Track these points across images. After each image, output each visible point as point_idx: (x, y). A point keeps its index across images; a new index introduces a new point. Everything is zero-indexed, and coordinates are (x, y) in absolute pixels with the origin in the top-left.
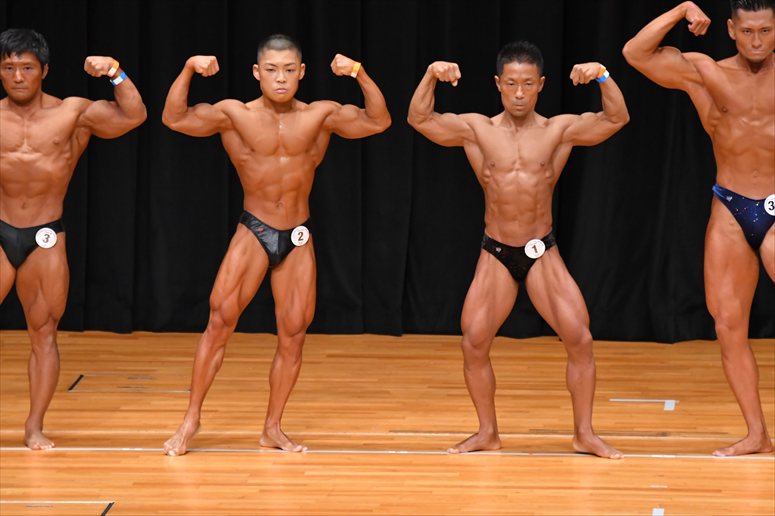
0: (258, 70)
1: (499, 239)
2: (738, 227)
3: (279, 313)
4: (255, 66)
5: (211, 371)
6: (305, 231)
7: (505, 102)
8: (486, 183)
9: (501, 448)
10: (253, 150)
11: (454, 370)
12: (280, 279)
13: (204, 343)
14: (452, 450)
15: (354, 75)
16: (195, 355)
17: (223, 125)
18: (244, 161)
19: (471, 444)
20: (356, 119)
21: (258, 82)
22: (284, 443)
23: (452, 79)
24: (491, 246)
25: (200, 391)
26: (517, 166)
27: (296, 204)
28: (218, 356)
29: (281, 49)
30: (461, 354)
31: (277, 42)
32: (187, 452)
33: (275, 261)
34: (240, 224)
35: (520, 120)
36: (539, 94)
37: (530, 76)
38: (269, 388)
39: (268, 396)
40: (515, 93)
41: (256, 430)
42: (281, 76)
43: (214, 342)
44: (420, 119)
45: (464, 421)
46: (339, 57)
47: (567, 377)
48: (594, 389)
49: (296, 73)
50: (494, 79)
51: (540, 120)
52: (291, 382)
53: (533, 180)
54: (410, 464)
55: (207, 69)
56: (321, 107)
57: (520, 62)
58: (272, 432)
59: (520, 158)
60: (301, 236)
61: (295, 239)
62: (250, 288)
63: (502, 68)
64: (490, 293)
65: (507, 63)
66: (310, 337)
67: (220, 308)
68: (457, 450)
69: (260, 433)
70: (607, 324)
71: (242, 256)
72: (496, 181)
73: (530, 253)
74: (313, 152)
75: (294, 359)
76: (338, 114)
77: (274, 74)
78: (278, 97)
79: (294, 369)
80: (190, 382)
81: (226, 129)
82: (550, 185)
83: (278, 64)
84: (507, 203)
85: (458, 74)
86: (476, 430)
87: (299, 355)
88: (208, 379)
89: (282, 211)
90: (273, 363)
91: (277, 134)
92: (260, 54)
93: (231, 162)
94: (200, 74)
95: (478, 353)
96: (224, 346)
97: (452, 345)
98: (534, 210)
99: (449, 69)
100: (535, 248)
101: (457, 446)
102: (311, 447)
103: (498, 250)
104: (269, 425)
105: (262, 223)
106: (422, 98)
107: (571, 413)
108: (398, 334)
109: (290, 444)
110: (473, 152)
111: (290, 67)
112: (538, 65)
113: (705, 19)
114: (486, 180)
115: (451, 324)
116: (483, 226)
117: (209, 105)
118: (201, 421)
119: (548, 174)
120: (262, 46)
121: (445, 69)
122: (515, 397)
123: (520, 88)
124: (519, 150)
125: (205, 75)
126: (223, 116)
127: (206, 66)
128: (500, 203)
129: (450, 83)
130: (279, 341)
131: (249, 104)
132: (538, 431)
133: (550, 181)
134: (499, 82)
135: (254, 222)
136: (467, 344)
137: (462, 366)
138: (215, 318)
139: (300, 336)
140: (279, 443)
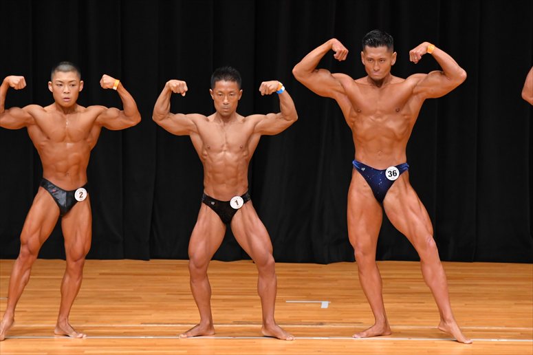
0: (52, 85)
1: (213, 196)
2: (369, 188)
3: (67, 245)
4: (50, 82)
5: (21, 285)
6: (84, 191)
7: (216, 106)
8: (205, 159)
9: (215, 334)
10: (48, 138)
11: (184, 282)
12: (67, 223)
13: (16, 266)
14: (182, 336)
15: (115, 88)
16: (11, 274)
17: (29, 122)
18: (43, 146)
19: (195, 332)
20: (118, 117)
21: (52, 93)
22: (71, 333)
23: (182, 92)
24: (208, 200)
25: (15, 299)
26: (225, 148)
27: (77, 173)
28: (26, 275)
29: (65, 71)
30: (188, 272)
31: (64, 67)
32: (5, 339)
33: (64, 211)
34: (40, 187)
35: (226, 118)
36: (239, 101)
37: (232, 90)
38: (60, 295)
39: (60, 301)
40: (223, 100)
41: (51, 324)
42: (66, 89)
43: (23, 266)
44: (160, 118)
45: (191, 317)
46: (105, 76)
47: (258, 287)
48: (276, 295)
49: (76, 87)
50: (209, 92)
51: (240, 118)
52: (75, 292)
53: (236, 157)
54: (155, 345)
55: (18, 85)
56: (94, 110)
57: (226, 81)
58: (63, 325)
59: (227, 143)
60: (81, 195)
61: (77, 196)
62: (47, 230)
63: (214, 84)
64: (207, 232)
65: (218, 81)
66: (88, 262)
67: (27, 243)
68: (186, 336)
69: (55, 325)
70: (285, 251)
71: (42, 208)
72: (211, 159)
73: (233, 205)
74: (89, 140)
75: (76, 276)
76: (106, 114)
77: (62, 88)
78: (65, 104)
79: (77, 283)
80: (7, 292)
81: (30, 124)
82: (246, 160)
83: (65, 81)
84: (218, 173)
85: (186, 88)
86: (199, 322)
87: (81, 273)
88: (20, 290)
89: (68, 178)
90: (64, 279)
91: (65, 128)
92: (53, 75)
93: (34, 147)
94: (13, 88)
95: (200, 271)
96: (30, 268)
97: (183, 266)
98: (236, 177)
99: (180, 85)
100: (237, 202)
101: (186, 332)
102: (88, 334)
103: (213, 203)
104: (61, 320)
105: (55, 186)
106: (162, 103)
107: (261, 310)
108: (147, 259)
109: (74, 333)
110: (196, 139)
111: (73, 83)
112: (238, 82)
113: (344, 49)
114: (205, 157)
115: (182, 253)
116: (203, 187)
117: (19, 108)
118: (15, 318)
119: (245, 154)
120: (54, 70)
121: (177, 85)
122: (224, 300)
123: (226, 97)
124: (226, 138)
125: (16, 88)
126: (28, 116)
127: (17, 82)
128: (213, 172)
129: (180, 94)
130: (67, 265)
131: (46, 108)
132: (239, 323)
133: (247, 157)
134: (213, 93)
135: (49, 186)
136: (192, 266)
137: (189, 280)
138: (23, 250)
139: (81, 261)
140: (67, 332)
